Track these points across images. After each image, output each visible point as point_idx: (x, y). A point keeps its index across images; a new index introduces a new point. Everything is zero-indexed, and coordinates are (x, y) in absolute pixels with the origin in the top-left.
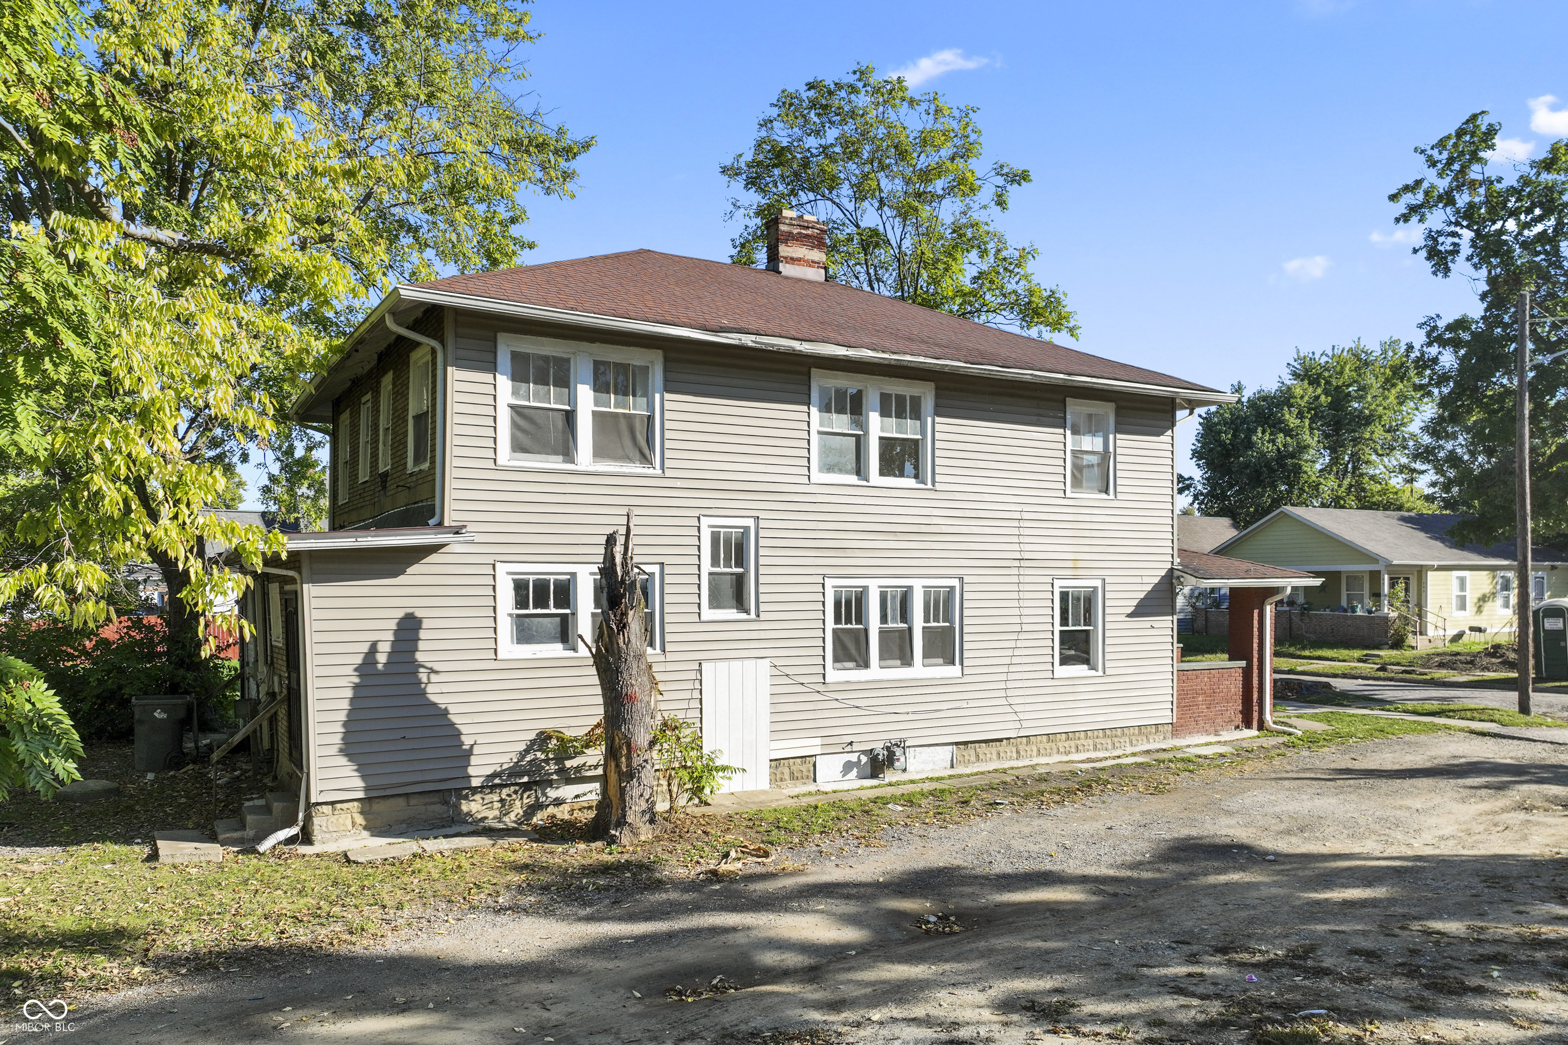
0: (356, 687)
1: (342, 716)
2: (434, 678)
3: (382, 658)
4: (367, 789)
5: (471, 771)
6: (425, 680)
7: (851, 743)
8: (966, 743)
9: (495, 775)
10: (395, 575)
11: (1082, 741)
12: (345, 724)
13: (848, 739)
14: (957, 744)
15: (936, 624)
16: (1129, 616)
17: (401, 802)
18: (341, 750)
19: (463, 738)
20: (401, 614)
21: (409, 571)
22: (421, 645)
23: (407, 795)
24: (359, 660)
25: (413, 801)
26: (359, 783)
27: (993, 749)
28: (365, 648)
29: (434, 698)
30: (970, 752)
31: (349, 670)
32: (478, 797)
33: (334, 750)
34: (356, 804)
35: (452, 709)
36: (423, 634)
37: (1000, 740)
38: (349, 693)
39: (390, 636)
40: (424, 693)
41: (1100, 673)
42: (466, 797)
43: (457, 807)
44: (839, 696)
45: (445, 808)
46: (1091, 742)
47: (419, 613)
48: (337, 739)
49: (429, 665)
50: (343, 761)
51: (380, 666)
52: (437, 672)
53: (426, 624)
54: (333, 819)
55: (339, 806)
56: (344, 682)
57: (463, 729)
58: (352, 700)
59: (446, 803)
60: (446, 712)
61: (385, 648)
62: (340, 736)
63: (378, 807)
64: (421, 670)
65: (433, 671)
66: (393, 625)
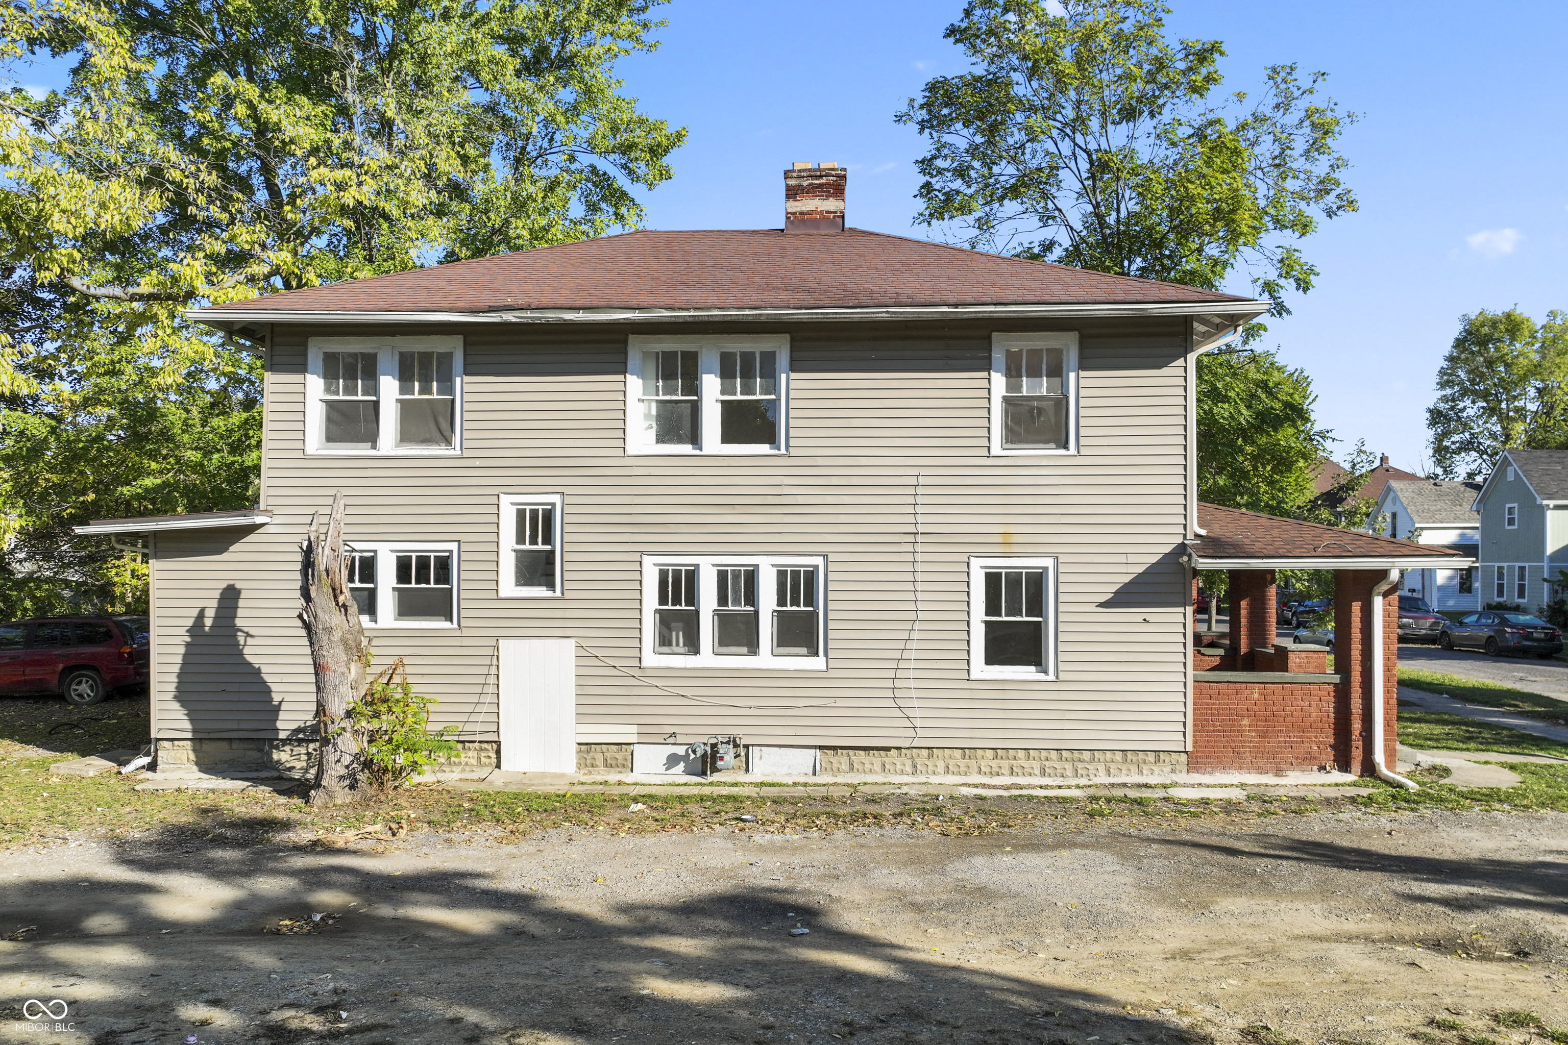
0: (188, 645)
1: (176, 669)
2: (250, 641)
3: (208, 622)
4: (194, 731)
5: (279, 725)
6: (242, 642)
7: (673, 735)
8: (834, 748)
9: (298, 730)
10: (221, 553)
11: (1023, 762)
12: (180, 675)
13: (671, 730)
14: (821, 748)
15: (794, 608)
16: (1102, 605)
17: (224, 745)
18: (175, 697)
19: (273, 695)
20: (224, 585)
21: (231, 549)
22: (240, 613)
23: (230, 740)
24: (190, 622)
25: (235, 745)
26: (187, 725)
27: (876, 759)
28: (195, 613)
29: (250, 659)
30: (842, 759)
31: (183, 631)
32: (287, 748)
33: (170, 696)
34: (189, 743)
35: (264, 669)
36: (241, 603)
37: (888, 749)
38: (182, 650)
39: (215, 604)
40: (241, 654)
41: (1051, 677)
42: (277, 748)
43: (270, 754)
44: (658, 682)
45: (260, 754)
46: (1036, 765)
47: (238, 585)
48: (172, 687)
49: (246, 629)
50: (177, 706)
51: (207, 629)
52: (252, 636)
53: (243, 594)
54: (173, 753)
55: (176, 743)
56: (179, 641)
57: (274, 688)
58: (185, 655)
59: (261, 750)
60: (258, 672)
61: (210, 613)
62: (175, 685)
63: (207, 747)
64: (239, 634)
65: (248, 635)
66: (217, 594)
